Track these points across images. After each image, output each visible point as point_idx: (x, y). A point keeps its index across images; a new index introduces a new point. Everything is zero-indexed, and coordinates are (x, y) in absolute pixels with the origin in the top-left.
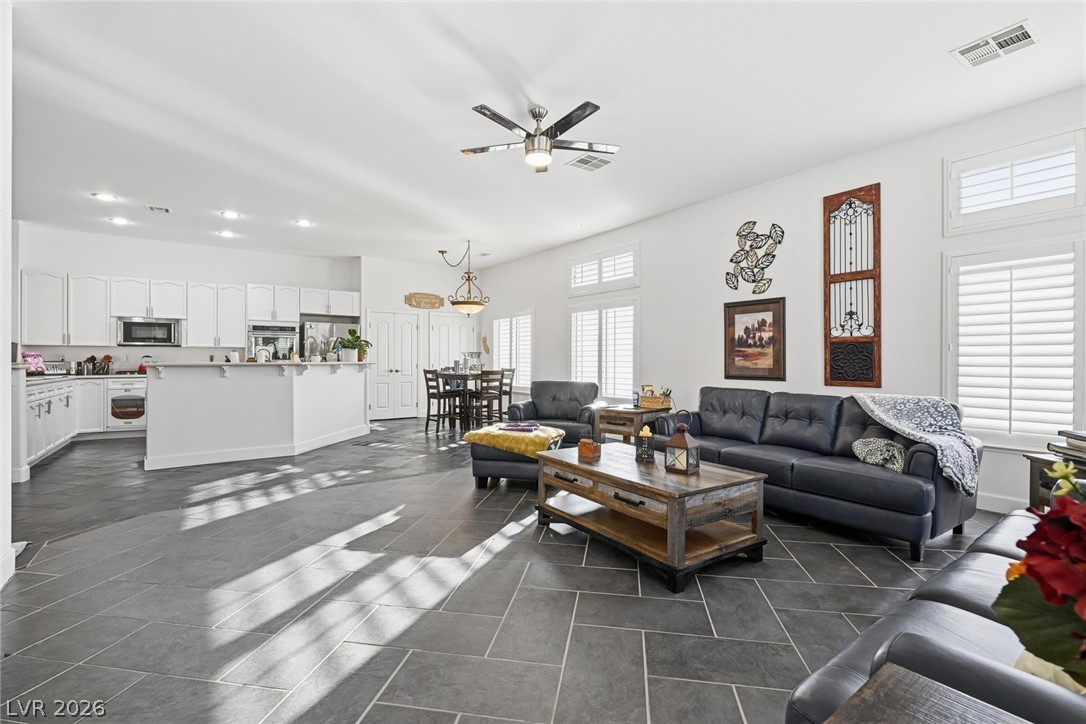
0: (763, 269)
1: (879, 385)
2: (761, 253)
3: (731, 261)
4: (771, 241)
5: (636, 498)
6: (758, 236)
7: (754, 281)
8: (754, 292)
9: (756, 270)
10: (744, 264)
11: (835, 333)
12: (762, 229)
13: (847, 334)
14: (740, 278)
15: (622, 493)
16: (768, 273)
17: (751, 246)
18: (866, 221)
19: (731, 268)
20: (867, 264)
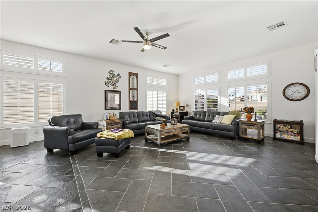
0: (116, 83)
1: (138, 109)
2: (115, 79)
3: (107, 79)
4: (118, 77)
5: (184, 129)
6: (114, 75)
7: (113, 86)
8: (113, 88)
9: (114, 83)
10: (110, 81)
11: (131, 100)
12: (116, 73)
13: (133, 100)
14: (109, 84)
15: (181, 129)
16: (117, 84)
17: (113, 77)
18: (135, 79)
19: (107, 81)
20: (136, 88)
